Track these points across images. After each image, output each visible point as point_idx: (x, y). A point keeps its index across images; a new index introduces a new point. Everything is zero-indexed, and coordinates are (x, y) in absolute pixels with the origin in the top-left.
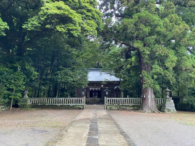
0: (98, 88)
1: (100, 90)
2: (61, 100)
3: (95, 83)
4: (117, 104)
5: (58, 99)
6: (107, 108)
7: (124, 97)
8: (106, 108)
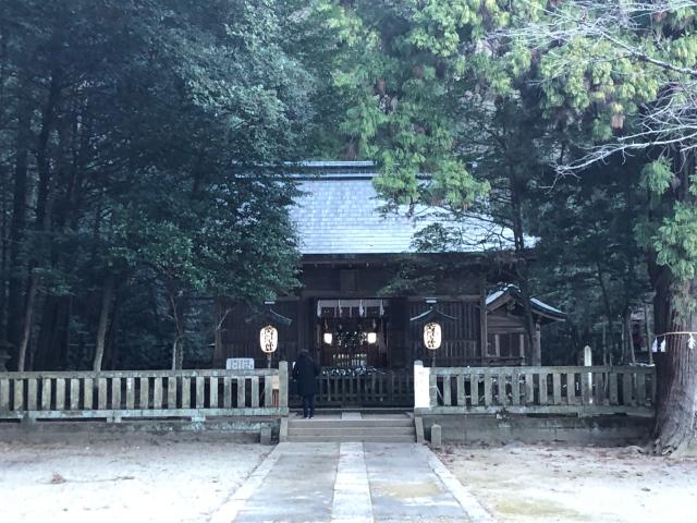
0: (371, 303)
1: (382, 312)
2: (130, 384)
3: (346, 267)
4: (493, 410)
5: (110, 381)
6: (428, 436)
7: (546, 362)
8: (420, 432)
